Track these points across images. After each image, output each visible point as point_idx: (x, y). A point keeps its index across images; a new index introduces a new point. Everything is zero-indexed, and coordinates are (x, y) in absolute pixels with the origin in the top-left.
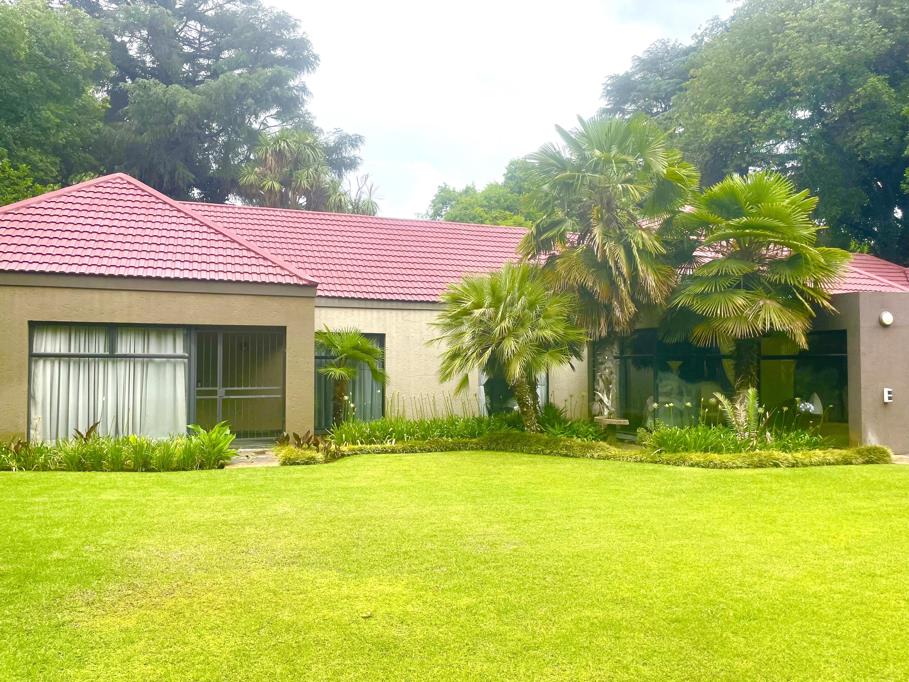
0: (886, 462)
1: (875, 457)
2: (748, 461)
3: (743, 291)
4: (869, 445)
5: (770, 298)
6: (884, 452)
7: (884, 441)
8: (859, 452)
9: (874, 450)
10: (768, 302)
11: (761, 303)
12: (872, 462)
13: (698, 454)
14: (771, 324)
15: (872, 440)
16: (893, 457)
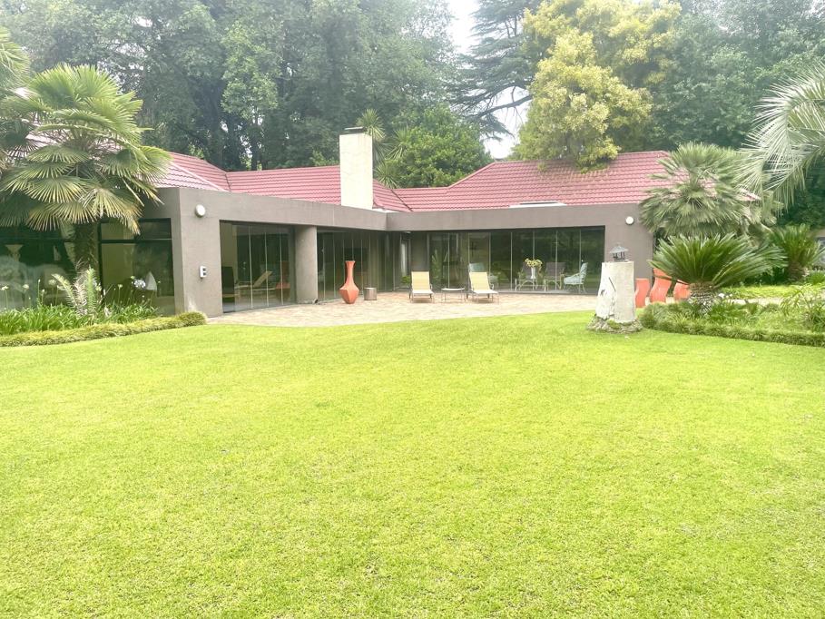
0: (201, 324)
1: (193, 321)
2: (86, 334)
3: (77, 179)
4: (189, 312)
5: (103, 187)
6: (200, 316)
7: (200, 308)
8: (181, 318)
9: (193, 315)
10: (102, 190)
11: (95, 191)
12: (191, 325)
13: (36, 333)
14: (105, 211)
15: (192, 308)
16: (207, 319)
